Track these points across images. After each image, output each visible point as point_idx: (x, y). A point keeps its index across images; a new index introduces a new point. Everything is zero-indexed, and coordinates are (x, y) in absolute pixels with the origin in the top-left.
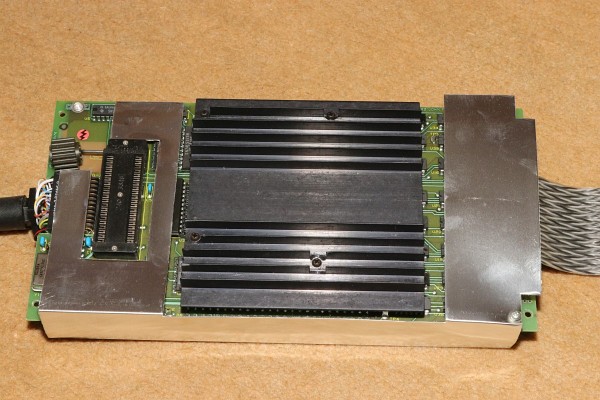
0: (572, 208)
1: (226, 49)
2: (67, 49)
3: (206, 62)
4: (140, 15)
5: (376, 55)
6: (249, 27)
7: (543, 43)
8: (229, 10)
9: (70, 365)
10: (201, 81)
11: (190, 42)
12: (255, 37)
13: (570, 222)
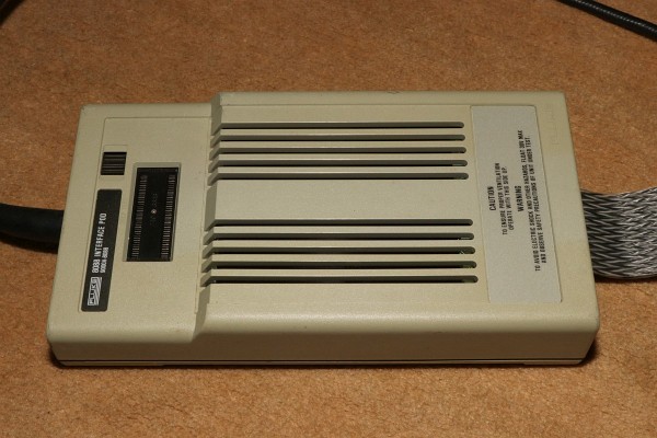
0: (601, 213)
1: (185, 45)
2: (39, 46)
3: (166, 56)
4: (109, 17)
5: (322, 49)
6: (207, 26)
7: (476, 38)
8: (189, 12)
9: (22, 327)
10: (160, 72)
11: (152, 39)
12: (211, 34)
13: (600, 226)
